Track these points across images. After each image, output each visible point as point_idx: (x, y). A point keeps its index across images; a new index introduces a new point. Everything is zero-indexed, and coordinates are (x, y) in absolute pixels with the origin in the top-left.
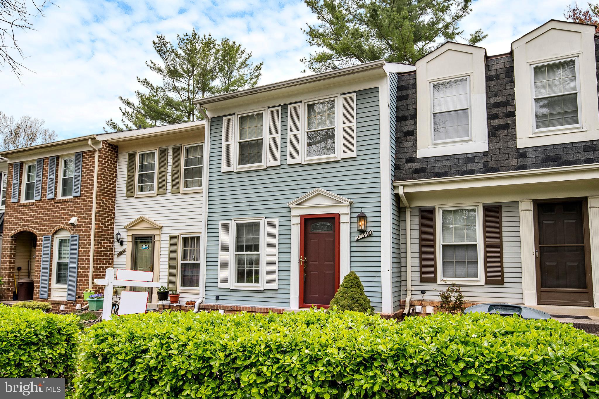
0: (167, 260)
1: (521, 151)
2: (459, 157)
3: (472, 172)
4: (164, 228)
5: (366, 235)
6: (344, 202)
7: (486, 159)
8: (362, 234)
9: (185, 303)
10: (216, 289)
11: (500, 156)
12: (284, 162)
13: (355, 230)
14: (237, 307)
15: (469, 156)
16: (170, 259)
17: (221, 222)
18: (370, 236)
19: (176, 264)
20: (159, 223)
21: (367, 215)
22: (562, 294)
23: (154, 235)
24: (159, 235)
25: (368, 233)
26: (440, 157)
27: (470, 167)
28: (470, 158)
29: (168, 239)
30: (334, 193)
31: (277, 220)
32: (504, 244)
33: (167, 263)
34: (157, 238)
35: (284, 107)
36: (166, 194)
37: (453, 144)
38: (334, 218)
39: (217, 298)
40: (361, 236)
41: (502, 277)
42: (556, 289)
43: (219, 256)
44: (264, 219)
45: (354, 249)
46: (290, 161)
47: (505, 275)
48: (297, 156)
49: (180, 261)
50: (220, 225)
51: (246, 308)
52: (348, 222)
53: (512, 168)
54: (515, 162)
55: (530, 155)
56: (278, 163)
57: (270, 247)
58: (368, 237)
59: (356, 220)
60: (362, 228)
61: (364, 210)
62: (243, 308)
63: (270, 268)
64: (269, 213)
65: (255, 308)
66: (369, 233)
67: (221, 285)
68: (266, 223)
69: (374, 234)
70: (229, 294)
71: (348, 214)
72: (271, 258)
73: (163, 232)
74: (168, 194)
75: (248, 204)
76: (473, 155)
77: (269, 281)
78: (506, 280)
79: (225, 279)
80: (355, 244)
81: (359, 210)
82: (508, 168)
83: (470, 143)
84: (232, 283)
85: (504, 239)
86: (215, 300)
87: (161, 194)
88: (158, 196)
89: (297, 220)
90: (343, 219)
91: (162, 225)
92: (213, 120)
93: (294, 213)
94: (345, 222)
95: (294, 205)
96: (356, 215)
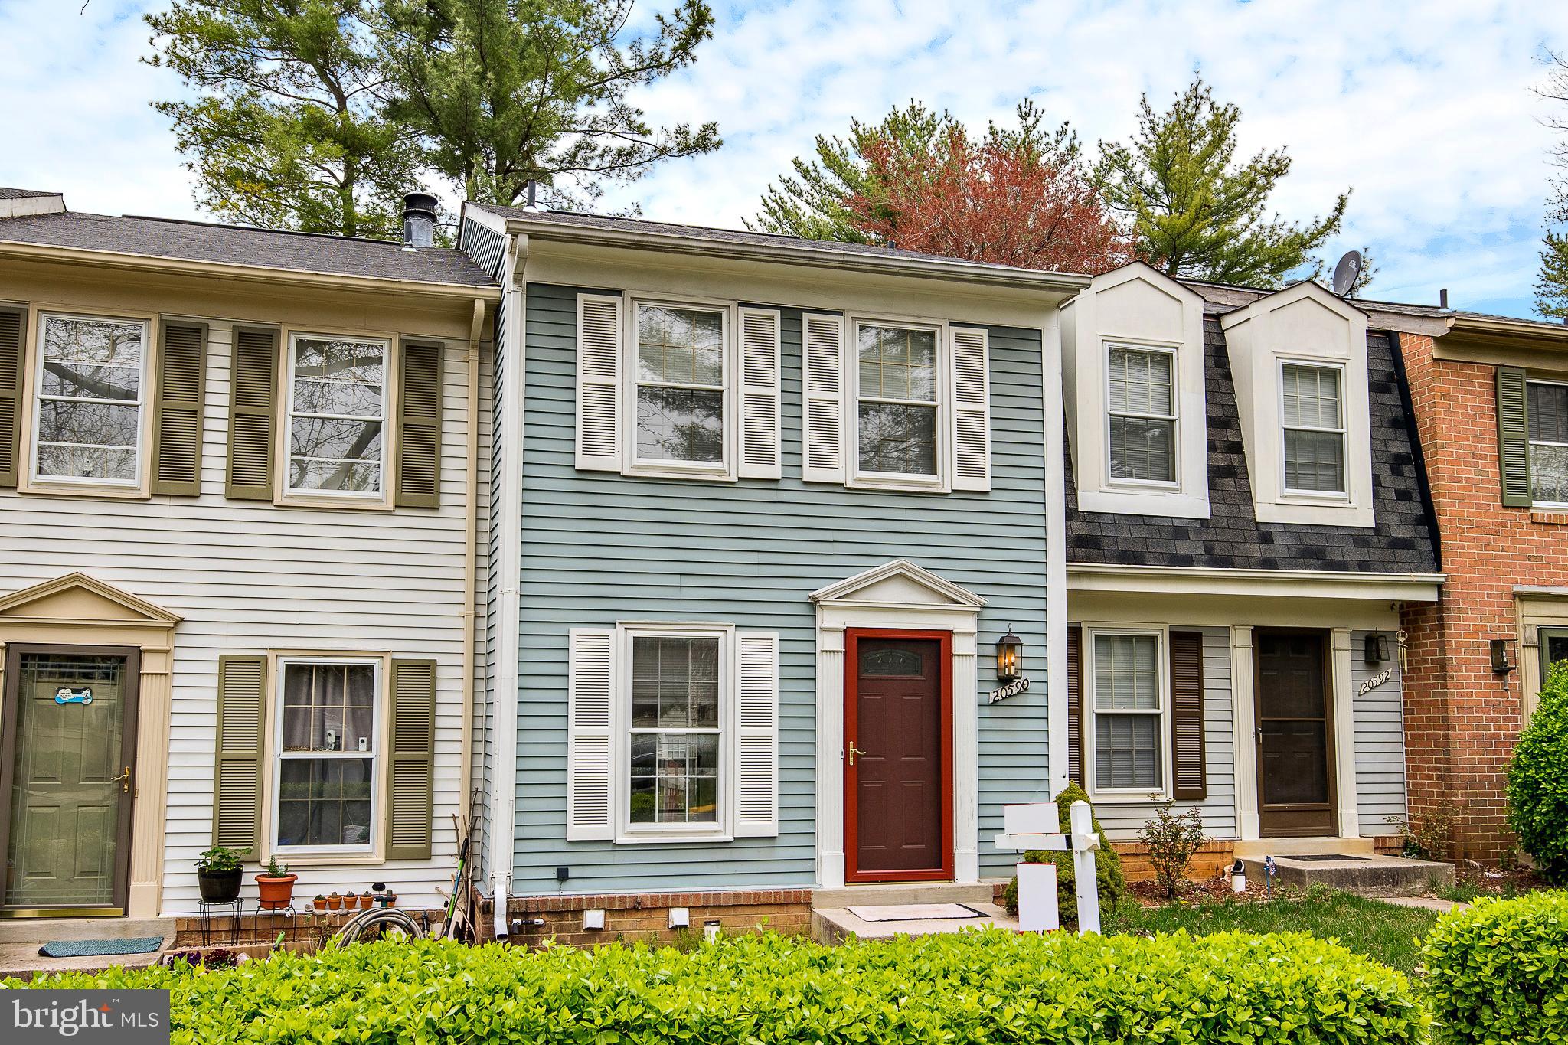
0: (211, 747)
1: (1262, 528)
2: (1159, 522)
3: (1187, 560)
4: (185, 628)
5: (1015, 691)
6: (968, 604)
7: (1209, 536)
8: (1007, 687)
9: (310, 902)
10: (560, 846)
11: (1231, 533)
12: (793, 472)
13: (992, 675)
14: (655, 898)
15: (1177, 523)
16: (223, 742)
17: (574, 631)
18: (1023, 692)
19: (255, 764)
20: (174, 607)
21: (1024, 639)
22: (1296, 814)
23: (141, 651)
24: (167, 652)
25: (1019, 685)
26: (1123, 517)
27: (1182, 548)
28: (1180, 529)
29: (215, 668)
30: (945, 578)
31: (775, 635)
32: (1207, 716)
33: (211, 760)
34: (149, 664)
35: (792, 316)
36: (197, 497)
37: (1148, 493)
38: (938, 641)
39: (563, 875)
40: (1004, 691)
41: (1203, 784)
42: (1287, 806)
43: (571, 740)
44: (731, 631)
45: (987, 724)
46: (810, 474)
47: (1209, 779)
48: (833, 464)
49: (274, 752)
50: (573, 639)
51: (686, 897)
52: (973, 655)
53: (1253, 560)
54: (1256, 550)
55: (1278, 539)
56: (775, 471)
57: (754, 713)
58: (1019, 693)
59: (991, 651)
60: (1010, 671)
61: (1016, 628)
62: (676, 897)
63: (753, 775)
64: (746, 614)
65: (717, 896)
66: (1022, 686)
67: (577, 831)
68: (739, 643)
69: (1033, 688)
70: (609, 858)
71: (972, 634)
72: (754, 745)
73: (182, 641)
74: (204, 501)
75: (675, 581)
76: (1184, 523)
77: (748, 814)
78: (1209, 790)
79: (594, 812)
80: (987, 712)
81: (1004, 627)
82: (1248, 564)
83: (1178, 497)
84: (618, 825)
85: (1207, 705)
86: (556, 884)
87: (170, 496)
88: (155, 501)
89: (836, 642)
90: (963, 646)
91: (180, 613)
92: (536, 291)
93: (828, 619)
94: (966, 656)
95: (832, 598)
96: (996, 639)
